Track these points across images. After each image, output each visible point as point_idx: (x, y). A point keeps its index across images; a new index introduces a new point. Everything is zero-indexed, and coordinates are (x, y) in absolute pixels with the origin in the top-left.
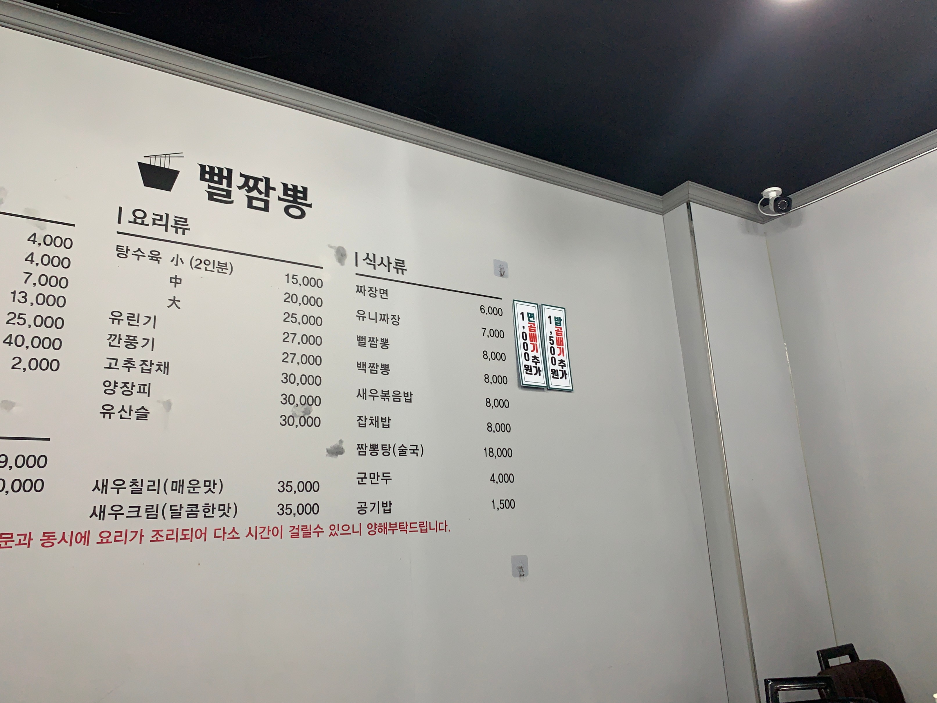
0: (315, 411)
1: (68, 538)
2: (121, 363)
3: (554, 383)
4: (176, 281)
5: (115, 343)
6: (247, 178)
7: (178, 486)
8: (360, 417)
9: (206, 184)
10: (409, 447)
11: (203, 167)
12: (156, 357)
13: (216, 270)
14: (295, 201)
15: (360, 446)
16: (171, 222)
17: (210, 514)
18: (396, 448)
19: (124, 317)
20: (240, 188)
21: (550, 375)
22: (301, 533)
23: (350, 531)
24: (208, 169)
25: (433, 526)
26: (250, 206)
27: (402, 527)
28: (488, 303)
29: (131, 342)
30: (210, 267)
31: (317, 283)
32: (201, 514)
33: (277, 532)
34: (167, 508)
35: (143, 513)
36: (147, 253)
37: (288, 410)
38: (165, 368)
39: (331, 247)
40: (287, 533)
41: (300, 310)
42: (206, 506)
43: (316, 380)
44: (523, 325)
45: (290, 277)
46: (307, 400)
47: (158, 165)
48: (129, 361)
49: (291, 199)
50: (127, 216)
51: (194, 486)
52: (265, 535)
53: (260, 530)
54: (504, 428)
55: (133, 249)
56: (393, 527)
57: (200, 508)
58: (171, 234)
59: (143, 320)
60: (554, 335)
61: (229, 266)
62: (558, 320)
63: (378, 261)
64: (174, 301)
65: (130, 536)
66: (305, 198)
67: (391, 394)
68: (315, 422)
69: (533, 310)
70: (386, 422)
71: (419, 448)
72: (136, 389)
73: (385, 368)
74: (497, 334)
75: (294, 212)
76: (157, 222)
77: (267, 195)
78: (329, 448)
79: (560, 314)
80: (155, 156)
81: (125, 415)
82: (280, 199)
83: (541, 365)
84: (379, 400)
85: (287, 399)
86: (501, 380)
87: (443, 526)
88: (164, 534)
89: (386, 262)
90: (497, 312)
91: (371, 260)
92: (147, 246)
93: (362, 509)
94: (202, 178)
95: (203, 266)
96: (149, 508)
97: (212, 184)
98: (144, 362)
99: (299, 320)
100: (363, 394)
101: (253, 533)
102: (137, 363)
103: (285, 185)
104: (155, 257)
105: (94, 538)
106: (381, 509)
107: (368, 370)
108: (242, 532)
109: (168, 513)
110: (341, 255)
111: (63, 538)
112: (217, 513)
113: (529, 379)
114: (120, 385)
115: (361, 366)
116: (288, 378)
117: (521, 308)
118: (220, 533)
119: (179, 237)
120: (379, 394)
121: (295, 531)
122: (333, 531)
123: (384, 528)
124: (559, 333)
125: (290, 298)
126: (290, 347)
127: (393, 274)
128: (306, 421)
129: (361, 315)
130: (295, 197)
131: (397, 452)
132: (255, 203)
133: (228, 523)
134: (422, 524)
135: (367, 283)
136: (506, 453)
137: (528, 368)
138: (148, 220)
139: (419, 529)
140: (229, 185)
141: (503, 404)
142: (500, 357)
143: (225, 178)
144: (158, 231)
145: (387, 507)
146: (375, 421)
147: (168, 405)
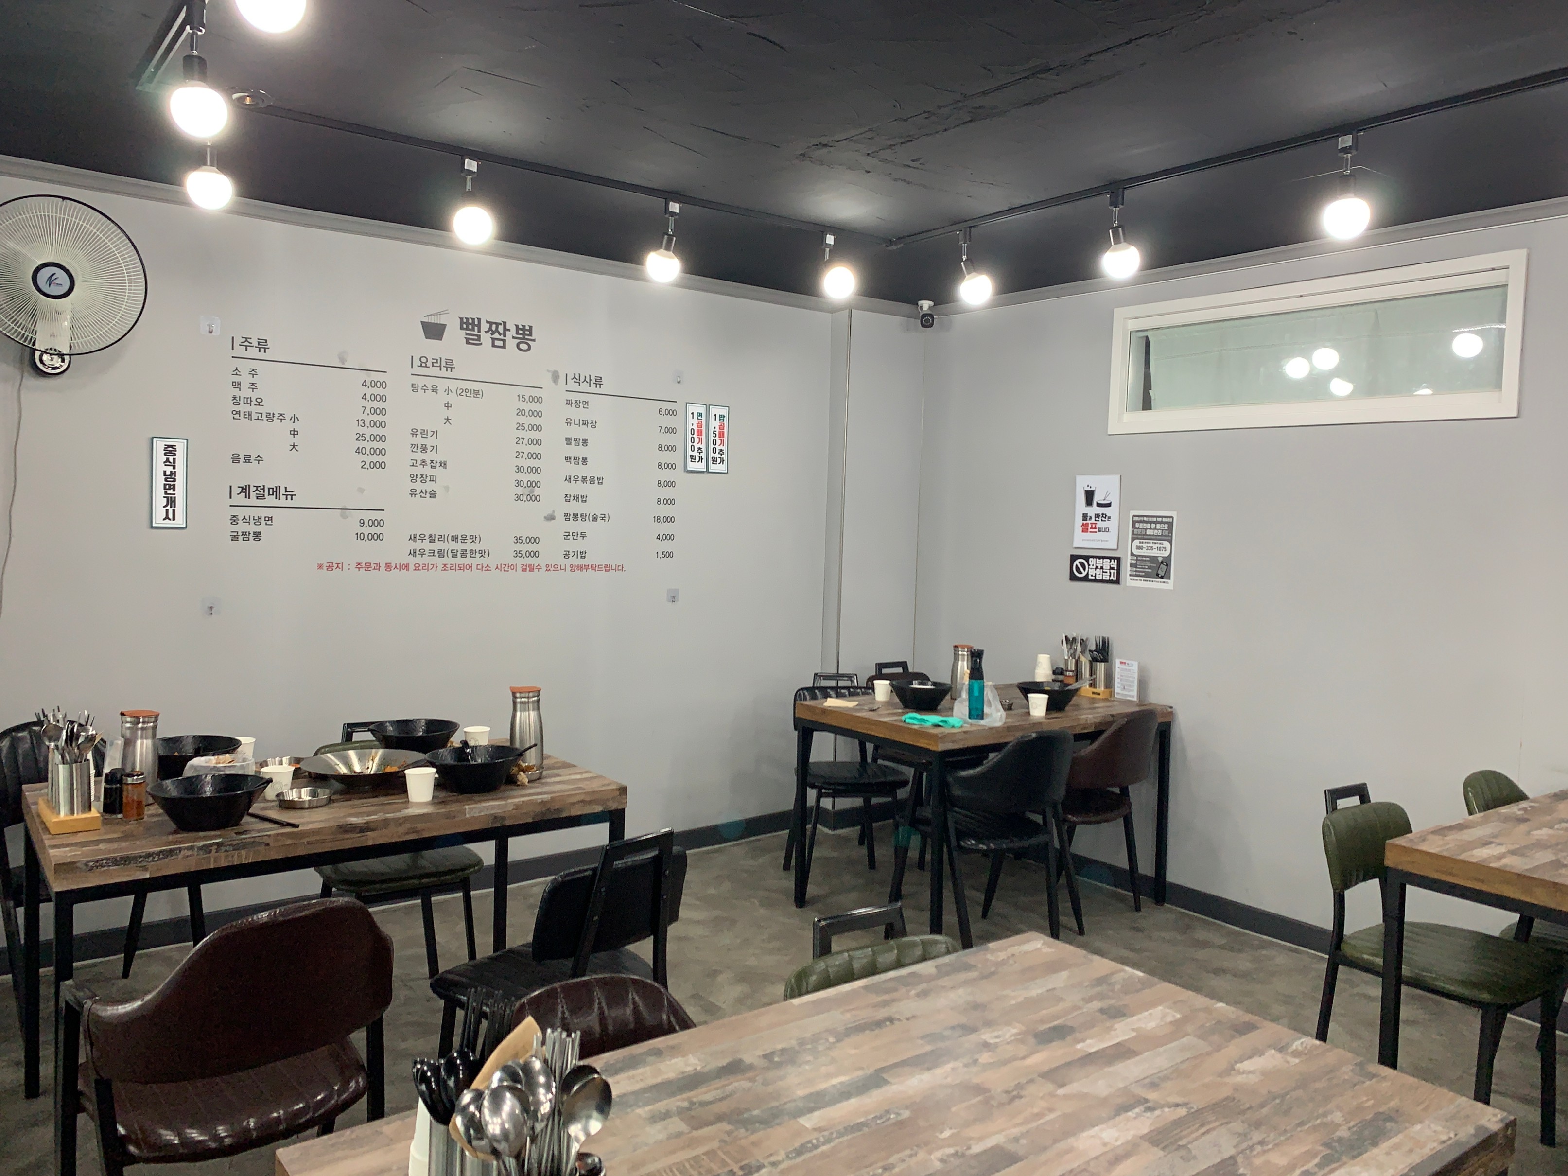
0: (537, 491)
1: (398, 567)
2: (419, 462)
3: (713, 468)
4: (448, 405)
5: (415, 450)
6: (491, 323)
7: (455, 538)
8: (566, 495)
9: (464, 331)
10: (599, 516)
11: (461, 319)
12: (439, 458)
13: (472, 395)
14: (524, 338)
15: (566, 515)
16: (443, 364)
17: (473, 556)
18: (591, 516)
19: (419, 432)
20: (486, 332)
21: (710, 461)
22: (528, 569)
23: (559, 568)
24: (465, 320)
25: (614, 567)
26: (493, 345)
27: (593, 567)
28: (665, 406)
29: (424, 449)
30: (469, 394)
31: (538, 400)
32: (468, 555)
33: (513, 567)
34: (449, 551)
35: (436, 553)
36: (430, 388)
37: (519, 491)
38: (444, 465)
39: (548, 371)
40: (519, 568)
41: (527, 421)
42: (471, 551)
43: (537, 470)
44: (692, 423)
45: (521, 397)
46: (531, 484)
47: (433, 322)
48: (424, 461)
49: (521, 336)
50: (417, 362)
51: (464, 539)
52: (506, 569)
53: (503, 566)
54: (671, 502)
55: (421, 386)
56: (587, 567)
57: (468, 552)
58: (444, 373)
59: (430, 434)
60: (717, 429)
61: (481, 393)
62: (722, 417)
63: (582, 379)
64: (448, 419)
65: (430, 567)
66: (531, 335)
67: (588, 478)
68: (537, 499)
69: (702, 409)
70: (584, 499)
71: (607, 516)
72: (428, 479)
73: (585, 460)
74: (671, 430)
75: (524, 346)
76: (435, 364)
77: (505, 336)
78: (546, 515)
79: (724, 411)
80: (431, 315)
81: (423, 495)
82: (513, 338)
83: (703, 455)
84: (579, 483)
85: (519, 483)
86: (671, 466)
87: (620, 568)
88: (449, 566)
89: (588, 380)
90: (673, 413)
91: (577, 379)
92: (430, 382)
93: (566, 555)
94: (462, 328)
95: (464, 393)
96: (440, 551)
97: (468, 332)
98: (432, 461)
99: (527, 428)
100: (568, 479)
101: (499, 567)
102: (428, 462)
103: (517, 326)
104: (435, 390)
105: (412, 567)
106: (579, 556)
107: (573, 462)
108: (493, 567)
109: (450, 554)
110: (555, 377)
111: (396, 567)
112: (478, 555)
113: (692, 466)
114: (419, 476)
115: (568, 459)
116: (519, 469)
117: (693, 409)
118: (480, 567)
119: (448, 374)
120: (580, 478)
121: (524, 567)
122: (548, 568)
123: (581, 568)
124: (722, 427)
125: (520, 412)
126: (520, 448)
127: (593, 389)
128: (531, 498)
129: (569, 422)
130: (524, 334)
131: (591, 519)
132: (497, 343)
133: (484, 561)
134: (606, 566)
135: (573, 397)
136: (670, 520)
137: (693, 458)
138: (429, 364)
139: (604, 569)
140: (479, 331)
141: (671, 484)
142: (671, 448)
143: (476, 325)
144: (435, 371)
145: (583, 554)
146: (576, 498)
147: (447, 488)
